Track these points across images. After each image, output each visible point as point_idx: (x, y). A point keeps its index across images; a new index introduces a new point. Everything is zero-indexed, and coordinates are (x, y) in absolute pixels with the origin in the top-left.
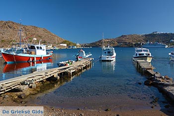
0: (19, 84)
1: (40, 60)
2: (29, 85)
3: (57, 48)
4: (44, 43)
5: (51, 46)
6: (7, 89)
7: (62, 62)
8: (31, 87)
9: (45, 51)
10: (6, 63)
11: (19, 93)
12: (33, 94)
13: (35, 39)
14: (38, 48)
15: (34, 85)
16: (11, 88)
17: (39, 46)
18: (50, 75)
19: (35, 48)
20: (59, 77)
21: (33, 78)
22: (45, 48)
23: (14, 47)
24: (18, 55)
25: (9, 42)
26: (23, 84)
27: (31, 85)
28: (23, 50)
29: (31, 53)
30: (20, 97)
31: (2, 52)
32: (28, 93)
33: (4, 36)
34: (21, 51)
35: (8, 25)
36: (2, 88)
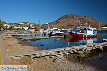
0: (78, 50)
1: (89, 37)
2: (84, 51)
3: (100, 30)
4: (91, 26)
5: (96, 28)
6: (72, 52)
7: (105, 39)
8: (85, 53)
9: (93, 31)
10: (70, 37)
11: (78, 55)
12: (86, 57)
13: (87, 24)
14: (88, 29)
15: (87, 52)
16: (74, 51)
17: (89, 28)
18: (97, 47)
19: (86, 30)
20: (103, 49)
21: (86, 48)
22: (93, 30)
23: (74, 28)
24: (77, 33)
25: (71, 26)
26: (81, 50)
27: (85, 51)
28: (79, 31)
29: (84, 33)
30: (78, 57)
31: (69, 31)
32: (83, 56)
33: (69, 22)
34: (78, 31)
35: (71, 17)
36: (70, 51)
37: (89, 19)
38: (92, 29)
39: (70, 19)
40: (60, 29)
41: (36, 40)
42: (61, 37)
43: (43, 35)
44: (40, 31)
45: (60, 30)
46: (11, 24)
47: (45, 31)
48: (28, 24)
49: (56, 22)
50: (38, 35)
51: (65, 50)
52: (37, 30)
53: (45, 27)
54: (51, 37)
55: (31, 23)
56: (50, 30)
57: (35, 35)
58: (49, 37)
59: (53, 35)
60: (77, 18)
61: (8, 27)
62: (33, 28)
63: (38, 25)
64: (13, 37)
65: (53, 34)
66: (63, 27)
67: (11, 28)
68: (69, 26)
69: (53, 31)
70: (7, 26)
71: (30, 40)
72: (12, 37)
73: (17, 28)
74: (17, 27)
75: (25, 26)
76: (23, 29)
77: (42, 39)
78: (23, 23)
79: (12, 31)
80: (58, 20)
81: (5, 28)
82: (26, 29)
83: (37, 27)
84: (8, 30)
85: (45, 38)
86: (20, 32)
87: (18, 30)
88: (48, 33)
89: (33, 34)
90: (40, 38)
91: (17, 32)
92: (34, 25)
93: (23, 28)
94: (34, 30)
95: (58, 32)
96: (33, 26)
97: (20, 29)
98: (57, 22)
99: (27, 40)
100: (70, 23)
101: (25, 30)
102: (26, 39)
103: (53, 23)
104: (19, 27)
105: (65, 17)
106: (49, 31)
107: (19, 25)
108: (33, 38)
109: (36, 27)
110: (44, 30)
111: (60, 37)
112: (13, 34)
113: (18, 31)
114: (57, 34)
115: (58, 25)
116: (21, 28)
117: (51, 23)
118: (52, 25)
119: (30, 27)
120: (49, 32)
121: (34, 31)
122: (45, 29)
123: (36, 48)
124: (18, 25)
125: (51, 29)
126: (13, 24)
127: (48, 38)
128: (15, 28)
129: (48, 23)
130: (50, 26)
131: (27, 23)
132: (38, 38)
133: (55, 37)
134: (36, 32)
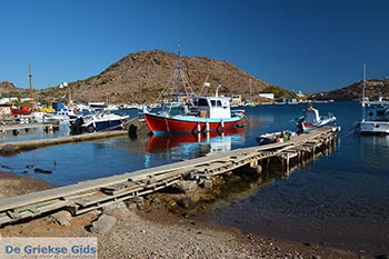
0: (179, 178)
1: (218, 130)
2: (198, 180)
3: (253, 104)
4: (225, 92)
5: (239, 99)
6: (157, 186)
7: (267, 135)
8: (202, 186)
9: (229, 109)
10: (151, 134)
11: (178, 196)
12: (207, 202)
13: (208, 85)
14: (213, 102)
15: (208, 182)
16: (164, 184)
17: (216, 99)
18: (242, 161)
19: (207, 105)
20: (260, 168)
21: (206, 167)
22: (228, 104)
23: (166, 101)
24: (175, 118)
25: (155, 93)
26: (187, 177)
27: (202, 181)
28: (183, 109)
29: (199, 115)
30: (180, 204)
31: (146, 112)
32: (196, 198)
33: (147, 80)
34: (180, 110)
35: (155, 59)
36: (148, 183)
37: (218, 69)
38: (225, 101)
39: (149, 67)
40: (115, 103)
41: (18, 151)
43: (46, 130)
44: (37, 115)
45: (114, 107)
47: (55, 114)
49: (99, 77)
50: (27, 130)
51: (130, 180)
52: (21, 110)
53: (54, 100)
54: (78, 137)
56: (76, 111)
57: (15, 132)
58: (72, 137)
59: (87, 130)
60: (176, 63)
62: (5, 105)
63: (28, 93)
65: (87, 123)
66: (127, 98)
68: (146, 94)
69: (85, 112)
77: (44, 145)
80: (108, 70)
83: (22, 100)
85: (56, 143)
88: (67, 120)
89: (5, 129)
90: (37, 142)
92: (8, 92)
94: (7, 111)
95: (106, 118)
96: (4, 96)
98: (104, 79)
100: (150, 82)
103: (87, 82)
105: (131, 59)
106: (72, 114)
108: (4, 145)
109: (19, 97)
110: (51, 109)
111: (113, 136)
114: (102, 126)
115: (107, 90)
117: (78, 85)
118: (84, 92)
120: (71, 117)
121: (8, 116)
122: (55, 106)
123: (17, 183)
125: (81, 107)
127: (68, 142)
129: (66, 84)
130: (75, 94)
132: (28, 143)
133: (95, 134)
134: (19, 120)
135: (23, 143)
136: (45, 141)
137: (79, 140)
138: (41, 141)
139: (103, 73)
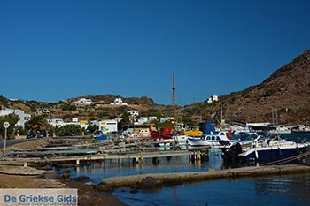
40: (285, 124)
41: (159, 186)
42: (294, 172)
43: (192, 160)
44: (179, 138)
45: (283, 130)
46: (32, 106)
47: (203, 138)
48: (119, 102)
49: (261, 87)
50: (169, 158)
52: (163, 132)
54: (236, 170)
55: (130, 101)
56: (231, 135)
57: (155, 161)
58: (225, 172)
61: (19, 123)
62: (144, 126)
63: (169, 110)
64: (42, 172)
65: (247, 152)
67: (36, 127)
69: (244, 136)
70: (13, 119)
71: (129, 185)
72: (36, 171)
73: (62, 124)
74: (64, 118)
75: (101, 116)
76: (93, 129)
77: (190, 180)
78: (94, 99)
79: (39, 144)
80: (274, 76)
81: (6, 125)
82: (105, 132)
83: (163, 120)
84: (18, 137)
85: (207, 179)
86: (77, 148)
87: (67, 134)
89: (144, 156)
90: (182, 175)
91: (61, 143)
92: (146, 109)
93: (95, 122)
94: (146, 133)
95: (274, 145)
96: (142, 114)
97: (77, 129)
98: (268, 89)
99: (114, 187)
101: (104, 137)
102: (109, 180)
103: (245, 93)
104: (75, 119)
106: (224, 138)
107: (74, 108)
108: (144, 176)
109: (159, 116)
110: (197, 132)
111: (287, 173)
112: (42, 157)
113: (68, 140)
115: (273, 105)
116: (84, 125)
117: (232, 98)
118: (240, 108)
119: (126, 117)
120: (222, 143)
121: (147, 139)
122: (203, 127)
124: (68, 109)
125: (237, 129)
126: (44, 105)
127: (221, 177)
128: (53, 123)
129: (215, 98)
130: (228, 111)
131: (111, 98)
132: (171, 175)
133: (258, 168)
134: (158, 145)
135: (165, 175)
136: (192, 174)
137: (238, 176)
138: (187, 174)
139: (267, 81)
